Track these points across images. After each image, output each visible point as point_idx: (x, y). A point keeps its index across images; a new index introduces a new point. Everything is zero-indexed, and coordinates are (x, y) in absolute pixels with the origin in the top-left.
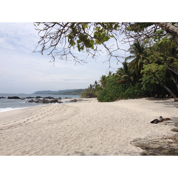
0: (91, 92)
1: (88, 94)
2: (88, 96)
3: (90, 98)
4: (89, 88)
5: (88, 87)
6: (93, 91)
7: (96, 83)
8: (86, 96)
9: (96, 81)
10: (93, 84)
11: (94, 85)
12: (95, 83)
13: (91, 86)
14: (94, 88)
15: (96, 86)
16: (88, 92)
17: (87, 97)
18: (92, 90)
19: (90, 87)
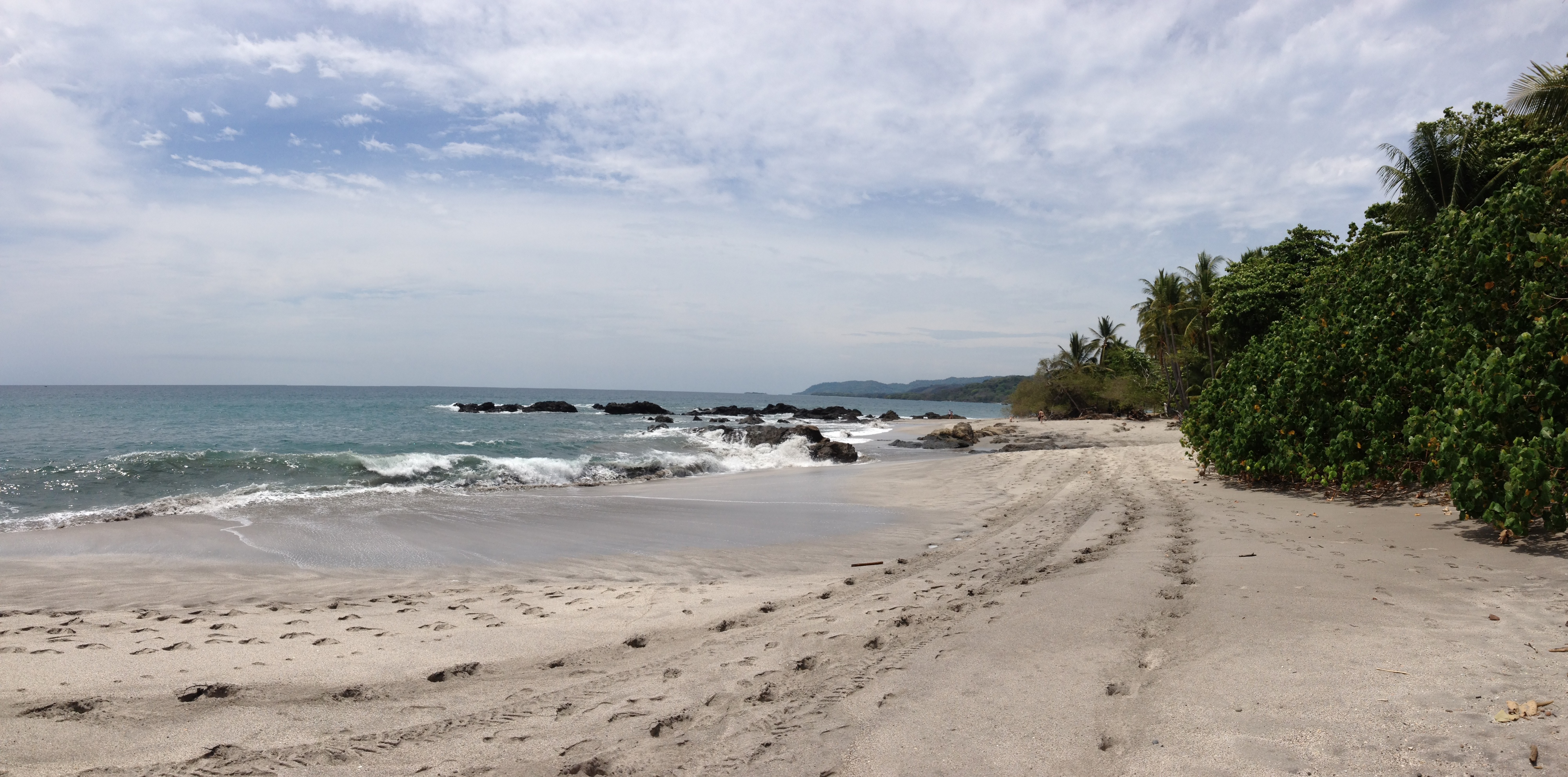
0: (1078, 382)
1: (1054, 392)
2: (1056, 404)
3: (1066, 417)
4: (1065, 355)
5: (1058, 352)
6: (1088, 378)
7: (1106, 328)
8: (1042, 404)
9: (1105, 321)
10: (1089, 333)
11: (1095, 343)
12: (1098, 330)
13: (1075, 343)
14: (1094, 360)
15: (1107, 346)
16: (1056, 381)
17: (1054, 409)
18: (1087, 371)
19: (1068, 349)
